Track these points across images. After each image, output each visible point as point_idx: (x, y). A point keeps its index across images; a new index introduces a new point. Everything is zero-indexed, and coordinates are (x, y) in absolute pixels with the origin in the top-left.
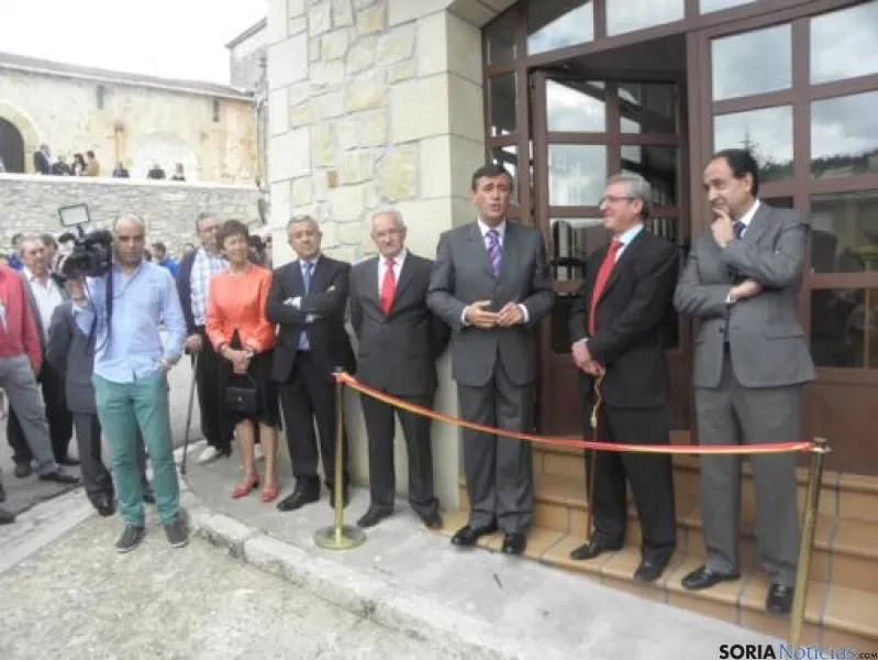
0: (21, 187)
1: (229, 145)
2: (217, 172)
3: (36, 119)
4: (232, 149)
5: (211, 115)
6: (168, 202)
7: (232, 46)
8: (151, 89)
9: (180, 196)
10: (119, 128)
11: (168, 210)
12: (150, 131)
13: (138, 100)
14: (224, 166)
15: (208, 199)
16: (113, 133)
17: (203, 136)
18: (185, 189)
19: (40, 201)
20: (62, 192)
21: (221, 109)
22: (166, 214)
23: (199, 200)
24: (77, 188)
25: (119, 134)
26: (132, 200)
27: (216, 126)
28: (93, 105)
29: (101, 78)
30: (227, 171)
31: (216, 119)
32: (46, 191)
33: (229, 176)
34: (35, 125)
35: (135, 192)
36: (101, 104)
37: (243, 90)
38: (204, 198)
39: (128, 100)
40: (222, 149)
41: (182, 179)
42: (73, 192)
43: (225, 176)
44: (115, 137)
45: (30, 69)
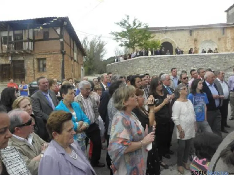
0: (176, 58)
1: (228, 41)
2: (224, 49)
3: (176, 41)
4: (228, 42)
5: (222, 33)
6: (213, 59)
7: (227, 11)
8: (204, 29)
9: (217, 57)
10: (196, 40)
11: (213, 61)
12: (204, 40)
13: (201, 32)
14: (226, 47)
15: (225, 57)
16: (194, 42)
17: (219, 39)
18: (218, 55)
19: (180, 61)
20: (185, 58)
21: (225, 30)
22: (213, 62)
23: (223, 58)
24: (189, 57)
25: (196, 42)
26: (203, 59)
27: (224, 36)
28: (189, 35)
29: (191, 28)
30: (227, 49)
31: (224, 34)
32: (181, 58)
33: (227, 50)
34: (175, 42)
35: (204, 57)
36: (191, 35)
37: (232, 23)
38: (224, 57)
39: (198, 33)
40: (225, 43)
41: (217, 52)
42: (188, 58)
43: (226, 50)
44: (195, 43)
45: (174, 29)
